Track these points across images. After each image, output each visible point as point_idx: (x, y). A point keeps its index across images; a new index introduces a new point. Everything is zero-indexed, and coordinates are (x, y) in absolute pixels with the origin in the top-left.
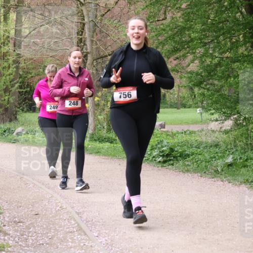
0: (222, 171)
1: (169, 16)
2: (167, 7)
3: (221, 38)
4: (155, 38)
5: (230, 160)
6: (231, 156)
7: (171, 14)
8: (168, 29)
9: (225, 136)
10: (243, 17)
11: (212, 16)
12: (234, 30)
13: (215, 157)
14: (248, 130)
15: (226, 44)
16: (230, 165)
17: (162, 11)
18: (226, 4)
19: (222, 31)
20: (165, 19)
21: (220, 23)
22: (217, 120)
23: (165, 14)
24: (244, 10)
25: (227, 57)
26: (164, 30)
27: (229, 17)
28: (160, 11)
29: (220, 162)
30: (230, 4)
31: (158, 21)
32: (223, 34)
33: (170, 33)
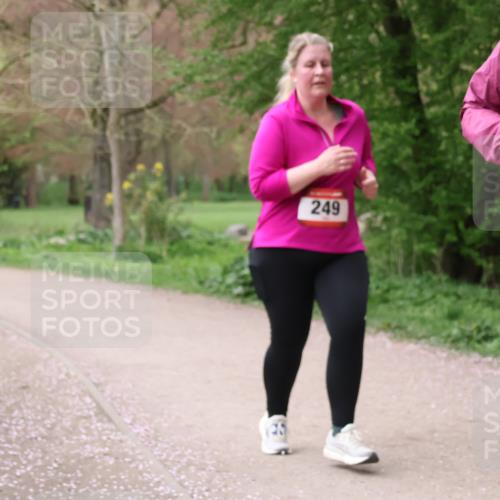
1: (251, 39)
2: (248, 22)
3: (343, 78)
4: (228, 78)
7: (254, 35)
8: (251, 61)
10: (381, 40)
12: (364, 64)
14: (389, 238)
15: (351, 89)
17: (239, 30)
18: (351, 17)
19: (345, 65)
20: (244, 43)
23: (244, 33)
24: (381, 29)
26: (243, 63)
27: (357, 40)
28: (234, 28)
30: (357, 18)
31: (233, 47)
32: (347, 70)
33: (255, 68)
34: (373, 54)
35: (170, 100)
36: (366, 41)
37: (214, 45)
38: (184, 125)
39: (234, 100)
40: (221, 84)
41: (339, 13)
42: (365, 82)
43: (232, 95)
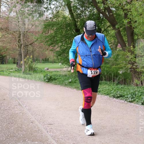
0: (68, 84)
1: (49, 32)
2: (49, 29)
3: (67, 40)
4: (45, 39)
5: (70, 80)
6: (71, 79)
7: (50, 32)
8: (49, 36)
9: (69, 73)
10: (74, 33)
11: (64, 32)
12: (71, 37)
13: (65, 80)
15: (68, 42)
16: (70, 82)
17: (47, 30)
18: (68, 28)
19: (67, 38)
21: (66, 35)
22: (66, 67)
23: (48, 31)
24: (74, 31)
25: (69, 46)
26: (48, 37)
27: (70, 33)
28: (46, 30)
29: (67, 81)
30: (70, 29)
31: (46, 34)
32: (68, 38)
33: (50, 38)
34: (73, 36)
35: (34, 43)
36: (72, 33)
37: (42, 33)
38: (36, 48)
39: (46, 44)
40: (44, 41)
41: (66, 28)
42: (71, 40)
43: (46, 43)
